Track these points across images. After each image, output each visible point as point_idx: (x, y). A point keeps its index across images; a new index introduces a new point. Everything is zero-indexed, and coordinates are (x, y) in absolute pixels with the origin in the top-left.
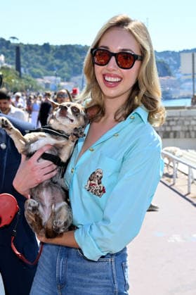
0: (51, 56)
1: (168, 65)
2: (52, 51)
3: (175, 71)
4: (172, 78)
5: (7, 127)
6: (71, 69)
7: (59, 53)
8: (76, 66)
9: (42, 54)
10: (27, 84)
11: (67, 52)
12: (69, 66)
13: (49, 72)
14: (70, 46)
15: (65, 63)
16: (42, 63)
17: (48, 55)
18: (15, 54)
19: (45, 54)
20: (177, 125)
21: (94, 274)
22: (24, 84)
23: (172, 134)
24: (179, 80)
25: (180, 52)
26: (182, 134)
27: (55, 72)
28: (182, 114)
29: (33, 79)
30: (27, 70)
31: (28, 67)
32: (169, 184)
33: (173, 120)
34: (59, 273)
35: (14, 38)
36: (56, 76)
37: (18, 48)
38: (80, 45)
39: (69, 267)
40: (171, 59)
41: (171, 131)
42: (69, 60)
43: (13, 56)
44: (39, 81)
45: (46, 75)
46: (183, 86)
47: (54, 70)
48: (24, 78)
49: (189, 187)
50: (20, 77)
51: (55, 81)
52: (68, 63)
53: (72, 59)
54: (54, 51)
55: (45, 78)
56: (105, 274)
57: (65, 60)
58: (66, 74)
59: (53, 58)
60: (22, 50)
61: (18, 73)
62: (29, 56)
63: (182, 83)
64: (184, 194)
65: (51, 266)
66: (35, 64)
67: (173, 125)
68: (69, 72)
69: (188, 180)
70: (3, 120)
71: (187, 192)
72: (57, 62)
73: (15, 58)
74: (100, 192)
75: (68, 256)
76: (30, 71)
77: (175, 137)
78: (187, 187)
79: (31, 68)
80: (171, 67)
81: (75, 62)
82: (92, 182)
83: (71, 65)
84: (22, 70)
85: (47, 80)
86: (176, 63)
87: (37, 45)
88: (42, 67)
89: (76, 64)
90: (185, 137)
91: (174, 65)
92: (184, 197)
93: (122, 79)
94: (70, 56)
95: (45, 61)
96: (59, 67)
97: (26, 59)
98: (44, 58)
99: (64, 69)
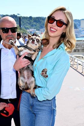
0: (32, 21)
1: (76, 25)
2: (32, 19)
3: (79, 27)
4: (78, 30)
5: (13, 45)
7: (35, 20)
8: (42, 25)
9: (29, 20)
10: (23, 32)
11: (39, 20)
12: (39, 25)
13: (31, 27)
14: (39, 17)
15: (38, 24)
16: (29, 24)
18: (19, 20)
20: (79, 47)
22: (22, 32)
23: (77, 51)
24: (80, 30)
25: (81, 20)
26: (81, 51)
27: (34, 27)
28: (81, 43)
29: (26, 30)
30: (23, 26)
31: (24, 25)
32: (75, 69)
33: (78, 45)
35: (18, 14)
36: (34, 28)
37: (20, 18)
38: (43, 17)
40: (77, 22)
41: (77, 49)
43: (18, 21)
44: (28, 30)
45: (31, 28)
46: (81, 33)
47: (33, 26)
48: (22, 29)
49: (83, 70)
50: (21, 29)
51: (34, 31)
52: (39, 24)
53: (40, 22)
55: (30, 29)
56: (49, 102)
57: (38, 23)
58: (38, 28)
60: (21, 19)
61: (20, 28)
62: (24, 21)
63: (81, 31)
64: (81, 73)
66: (27, 24)
67: (78, 47)
69: (82, 67)
70: (11, 42)
71: (82, 72)
72: (35, 23)
73: (19, 22)
74: (46, 77)
76: (24, 27)
77: (78, 51)
78: (82, 70)
79: (25, 26)
80: (77, 25)
81: (42, 23)
82: (43, 73)
83: (40, 24)
84: (22, 26)
85: (31, 30)
86: (79, 24)
87: (27, 17)
88: (29, 25)
90: (82, 52)
91: (78, 25)
92: (81, 74)
93: (57, 30)
94: (40, 21)
95: (30, 23)
96: (35, 25)
97: (23, 22)
98: (30, 22)
99: (37, 26)
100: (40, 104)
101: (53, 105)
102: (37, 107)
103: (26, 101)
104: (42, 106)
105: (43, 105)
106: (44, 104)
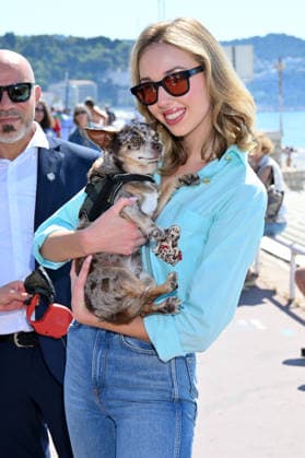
2: (17, 45)
6: (48, 73)
7: (29, 47)
8: (57, 68)
11: (42, 46)
12: (46, 68)
14: (46, 36)
15: (40, 64)
21: (145, 373)
34: (96, 372)
38: (62, 36)
39: (110, 363)
42: (45, 58)
52: (44, 63)
53: (50, 57)
54: (21, 45)
56: (161, 372)
57: (39, 58)
65: (84, 363)
68: (46, 77)
74: (174, 258)
75: (108, 346)
81: (56, 61)
82: (164, 244)
83: (50, 66)
89: (56, 64)
94: (47, 52)
99: (38, 71)
100: (126, 381)
101: (175, 384)
102: (118, 392)
103: (78, 367)
104: (136, 387)
105: (138, 384)
106: (142, 381)
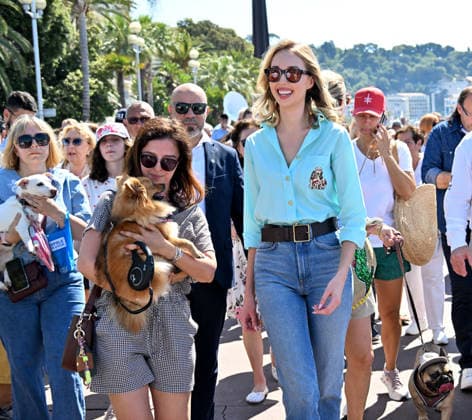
7: (351, 56)
15: (363, 74)
17: (332, 61)
19: (327, 59)
42: (369, 69)
53: (375, 66)
57: (363, 69)
59: (341, 66)
81: (380, 71)
83: (374, 77)
89: (381, 75)
93: (292, 91)
99: (360, 83)
